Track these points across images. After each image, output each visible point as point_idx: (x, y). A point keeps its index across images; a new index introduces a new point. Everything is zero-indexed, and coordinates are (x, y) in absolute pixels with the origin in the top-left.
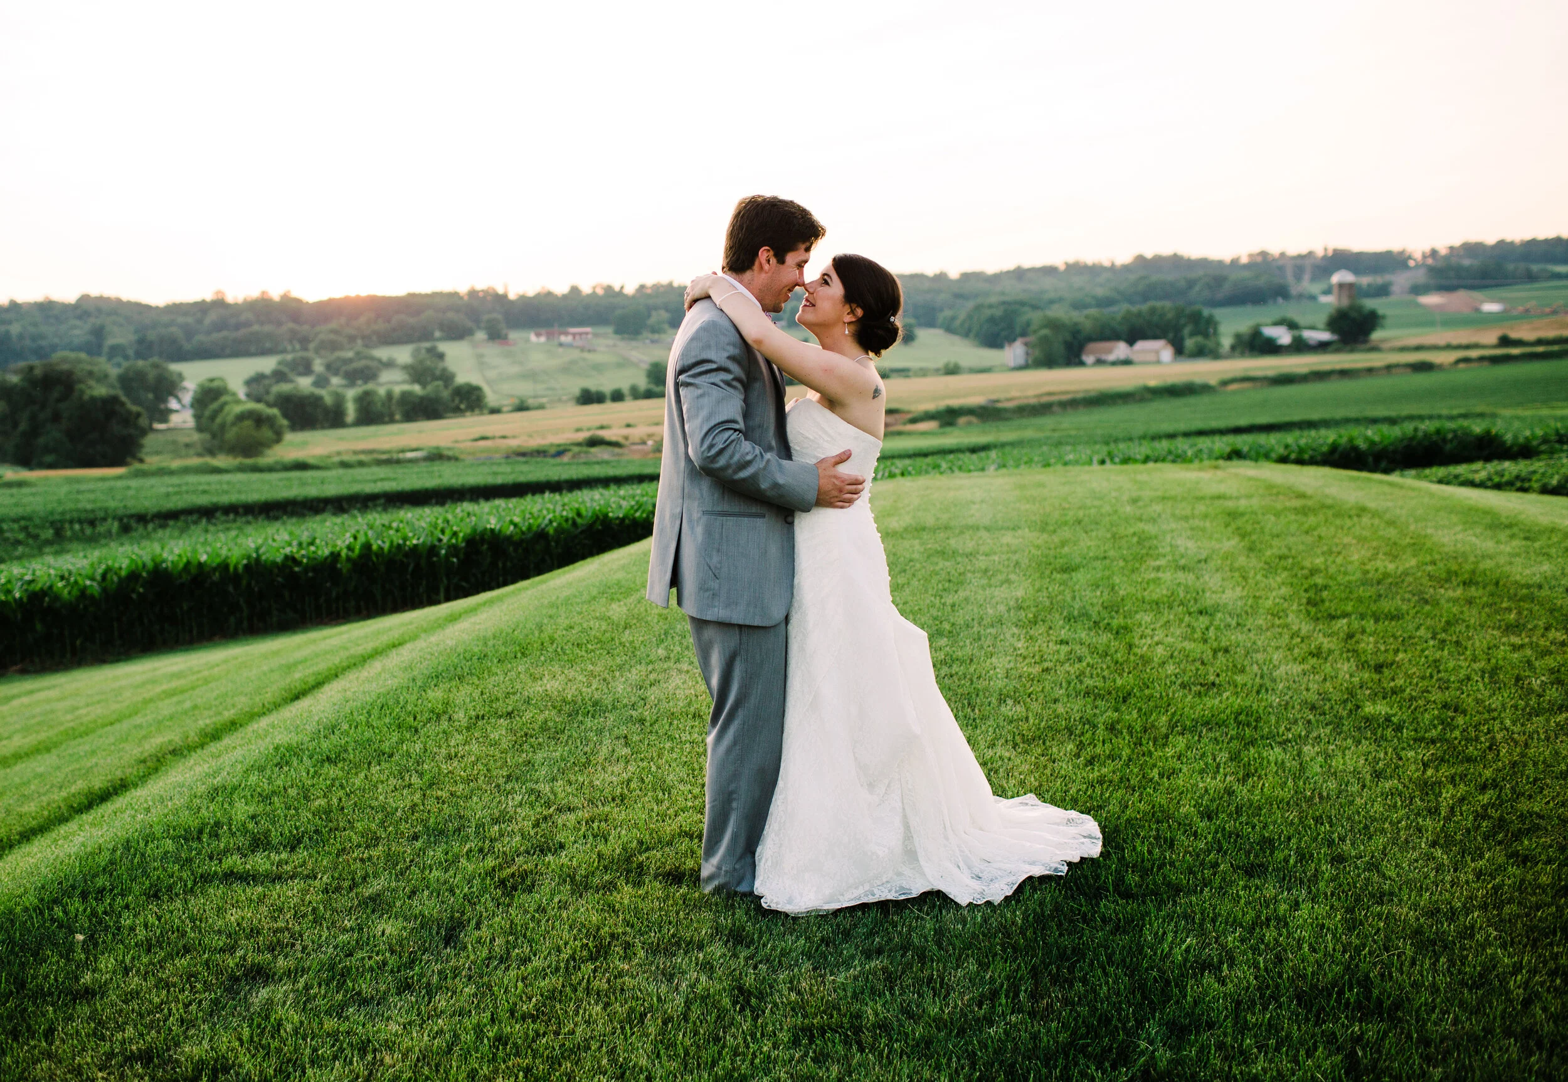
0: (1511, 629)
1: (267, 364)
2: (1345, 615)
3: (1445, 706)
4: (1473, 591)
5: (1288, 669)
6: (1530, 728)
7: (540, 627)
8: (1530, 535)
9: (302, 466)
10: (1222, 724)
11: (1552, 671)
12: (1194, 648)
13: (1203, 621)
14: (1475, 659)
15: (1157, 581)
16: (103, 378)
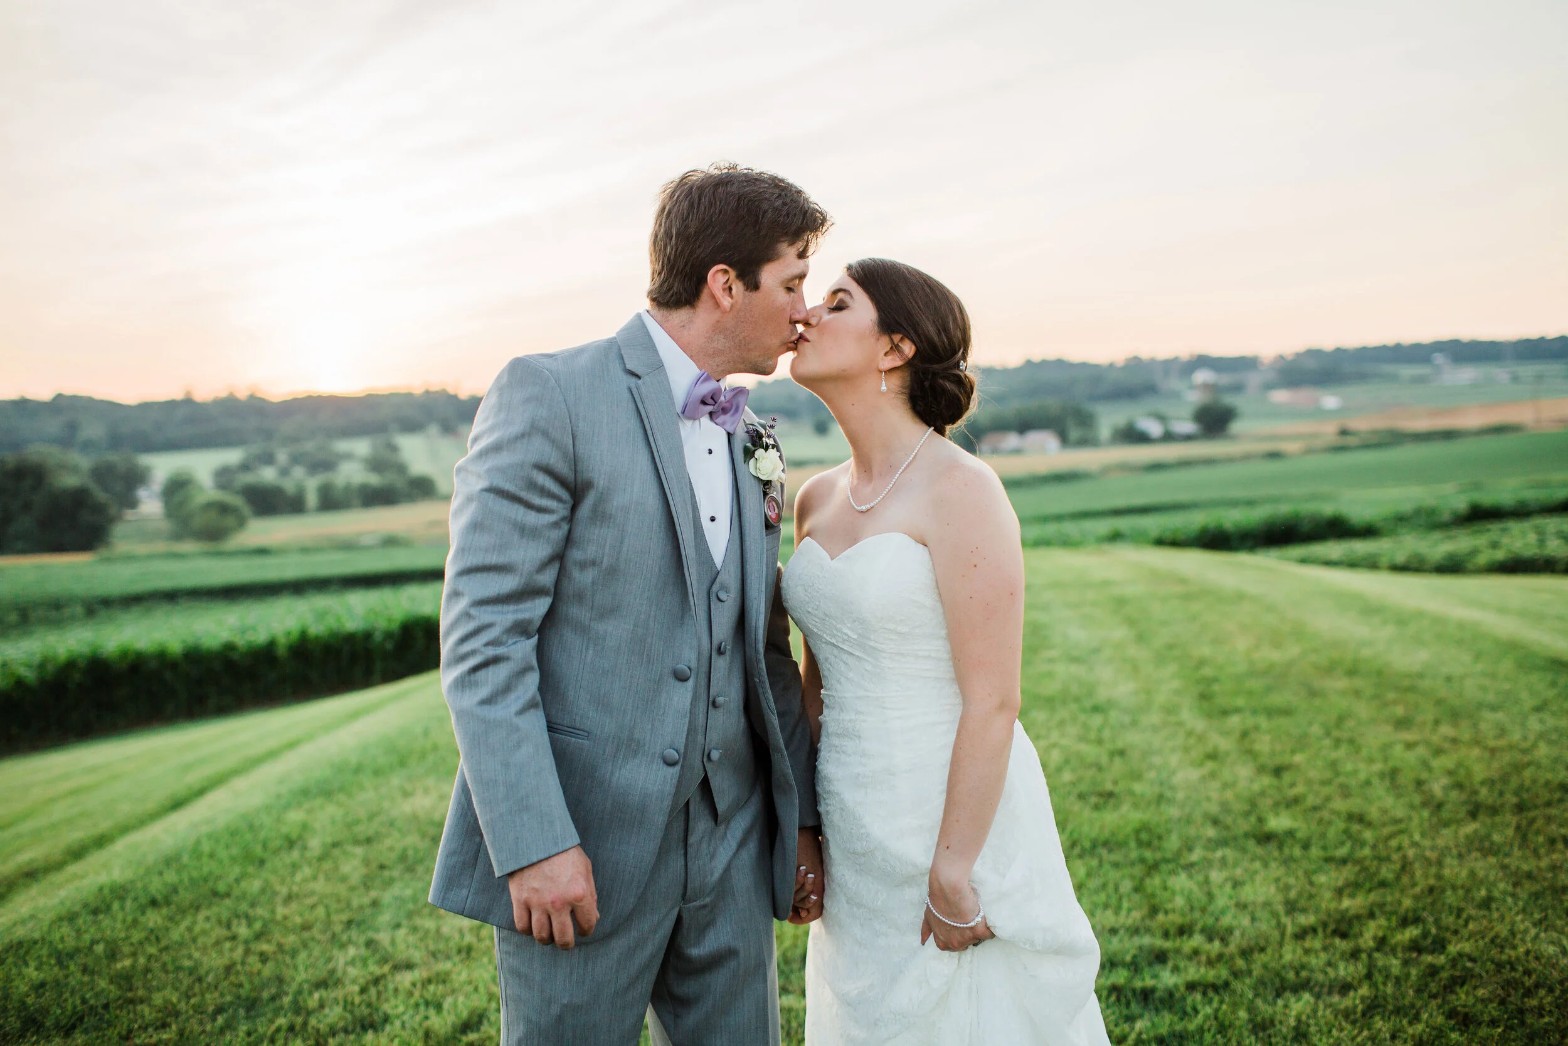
0: (1402, 723)
1: (232, 456)
2: (1237, 710)
3: (1350, 817)
4: (1358, 683)
5: (1186, 776)
6: (1440, 842)
7: (426, 733)
8: (1401, 619)
9: (262, 552)
10: (1122, 845)
11: (1450, 773)
12: (1090, 751)
13: (1097, 720)
14: (1371, 760)
15: (1050, 675)
16: (75, 470)
